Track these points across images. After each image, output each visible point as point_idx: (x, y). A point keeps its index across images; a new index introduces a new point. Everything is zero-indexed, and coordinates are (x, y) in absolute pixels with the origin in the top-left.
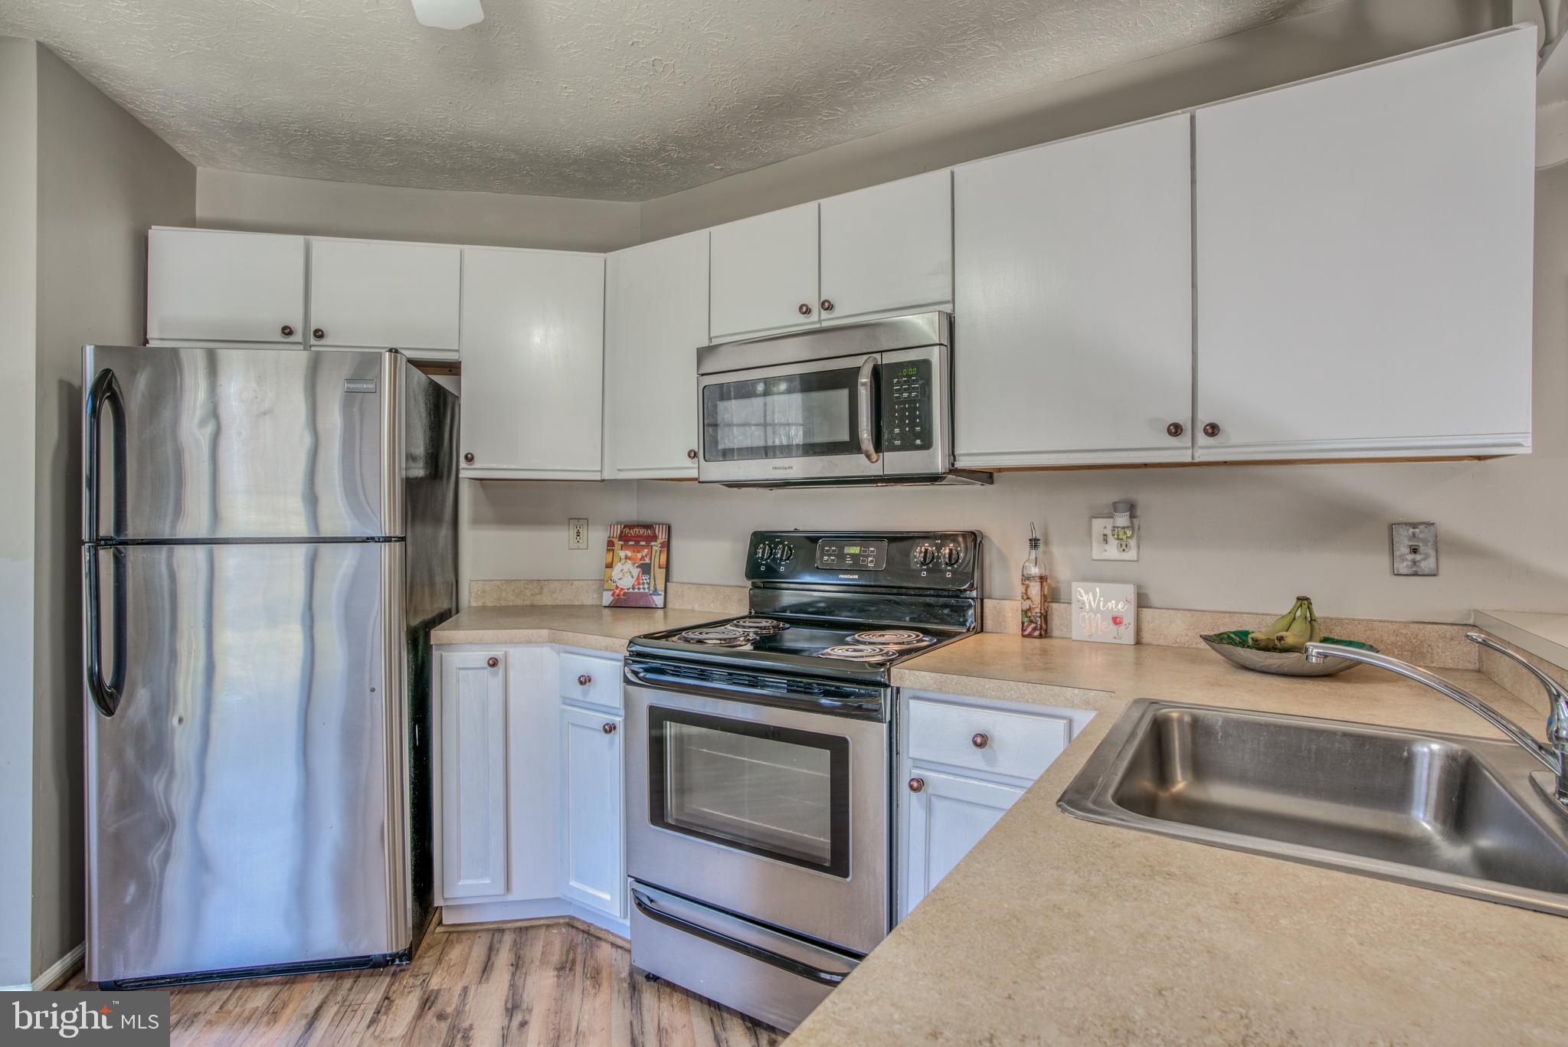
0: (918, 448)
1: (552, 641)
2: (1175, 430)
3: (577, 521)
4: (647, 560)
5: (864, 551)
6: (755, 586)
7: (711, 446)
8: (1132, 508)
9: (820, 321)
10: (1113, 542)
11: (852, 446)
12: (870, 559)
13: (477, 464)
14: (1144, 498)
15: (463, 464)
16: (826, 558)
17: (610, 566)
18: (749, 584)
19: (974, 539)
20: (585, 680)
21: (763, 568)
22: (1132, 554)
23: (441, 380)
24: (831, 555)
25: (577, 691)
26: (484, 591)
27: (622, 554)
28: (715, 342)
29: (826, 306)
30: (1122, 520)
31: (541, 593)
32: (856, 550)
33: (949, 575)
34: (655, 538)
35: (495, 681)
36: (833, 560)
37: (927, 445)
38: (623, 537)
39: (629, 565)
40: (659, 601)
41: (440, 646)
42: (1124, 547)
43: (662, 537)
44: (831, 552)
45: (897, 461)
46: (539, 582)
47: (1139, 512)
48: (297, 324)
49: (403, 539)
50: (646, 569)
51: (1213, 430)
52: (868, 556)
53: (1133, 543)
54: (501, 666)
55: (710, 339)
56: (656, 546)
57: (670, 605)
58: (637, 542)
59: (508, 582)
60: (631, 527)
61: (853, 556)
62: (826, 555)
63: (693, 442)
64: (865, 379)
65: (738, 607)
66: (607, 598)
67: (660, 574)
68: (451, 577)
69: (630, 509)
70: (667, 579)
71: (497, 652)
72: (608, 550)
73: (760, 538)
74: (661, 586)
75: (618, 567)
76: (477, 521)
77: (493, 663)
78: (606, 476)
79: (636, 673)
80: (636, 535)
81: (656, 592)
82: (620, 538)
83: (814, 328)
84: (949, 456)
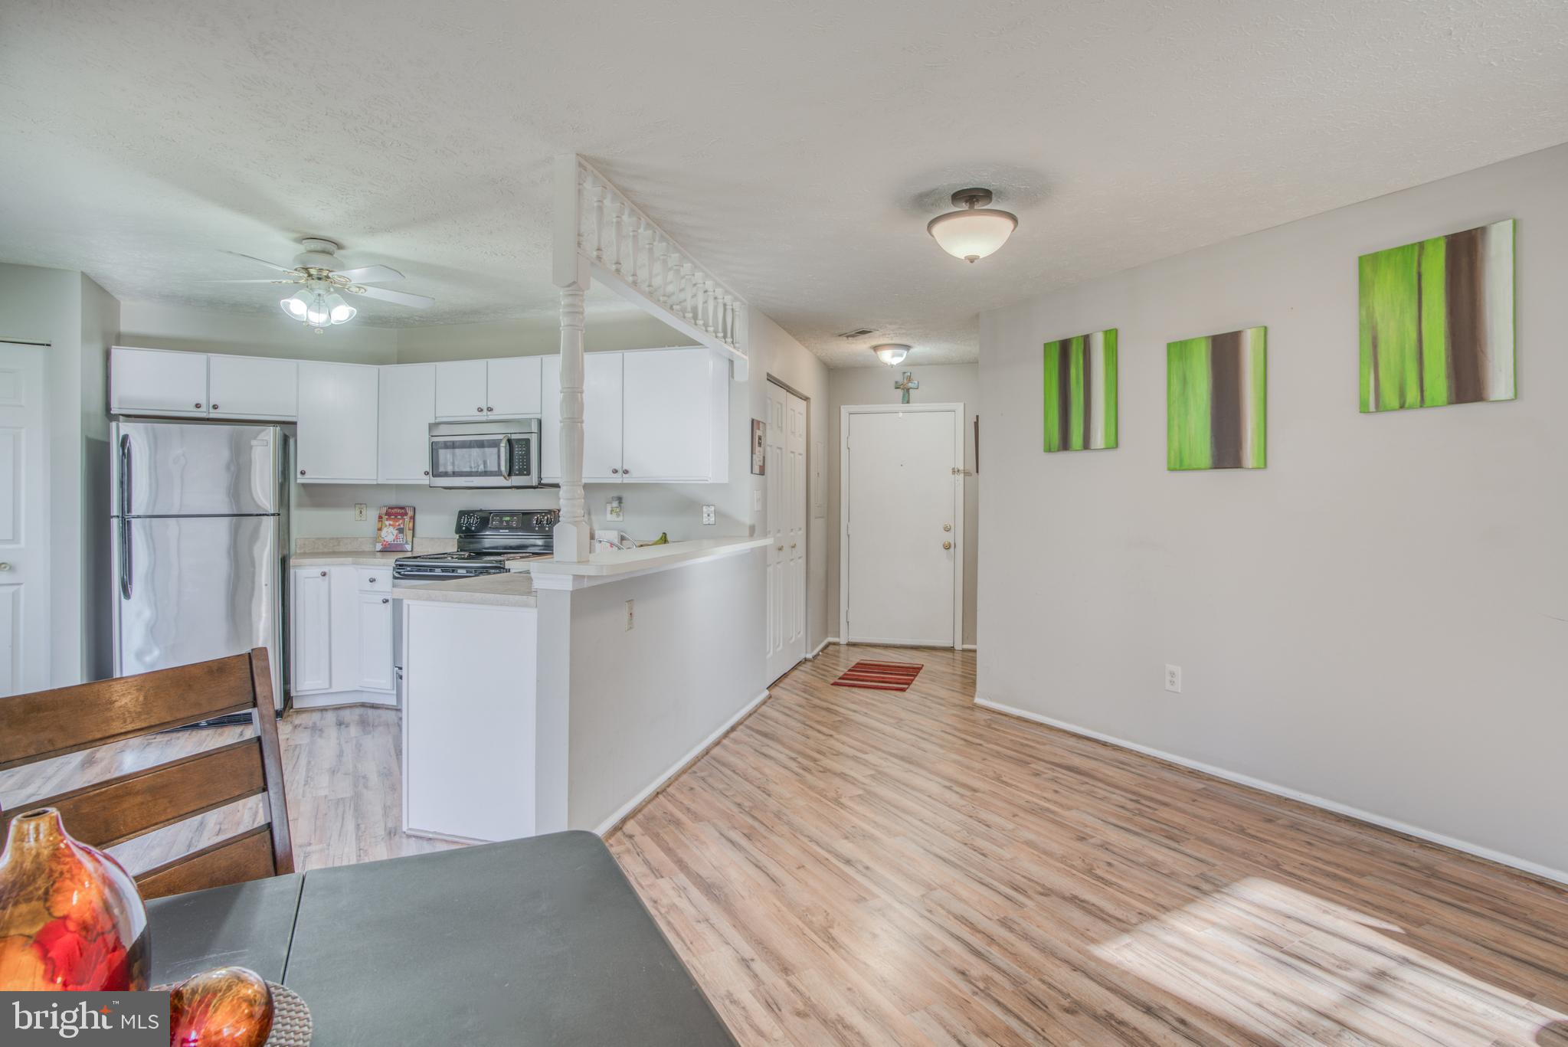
0: (525, 475)
1: (353, 564)
2: (615, 471)
3: (360, 505)
4: (402, 526)
5: (511, 519)
6: (460, 537)
7: (435, 471)
8: (620, 500)
9: (487, 415)
10: (614, 514)
11: (498, 473)
12: (515, 523)
13: (306, 476)
14: (627, 496)
15: (299, 475)
16: (495, 523)
17: (380, 529)
18: (457, 536)
20: (372, 581)
21: (464, 528)
22: (621, 518)
23: (288, 430)
25: (368, 586)
26: (304, 544)
27: (387, 523)
28: (438, 420)
29: (490, 409)
30: (615, 504)
31: (339, 545)
32: (508, 519)
33: (547, 529)
34: (406, 514)
35: (324, 584)
36: (497, 523)
37: (529, 474)
38: (388, 514)
39: (391, 529)
40: (408, 547)
41: (295, 566)
42: (618, 515)
43: (410, 513)
44: (497, 520)
45: (516, 480)
46: (338, 540)
47: (623, 501)
48: (203, 402)
49: (279, 515)
50: (401, 531)
51: (627, 472)
52: (513, 521)
53: (621, 514)
54: (327, 576)
55: (436, 418)
56: (407, 519)
57: (414, 550)
58: (396, 517)
59: (318, 539)
60: (392, 508)
61: (507, 521)
62: (494, 521)
63: (427, 467)
64: (503, 444)
65: (452, 547)
66: (379, 547)
67: (409, 533)
68: (286, 537)
69: (393, 499)
70: (413, 536)
71: (326, 569)
72: (379, 521)
73: (462, 514)
74: (410, 540)
75: (385, 530)
76: (300, 505)
77: (324, 574)
78: (379, 482)
79: (399, 573)
80: (395, 513)
81: (407, 543)
82: (386, 514)
83: (484, 419)
84: (540, 478)
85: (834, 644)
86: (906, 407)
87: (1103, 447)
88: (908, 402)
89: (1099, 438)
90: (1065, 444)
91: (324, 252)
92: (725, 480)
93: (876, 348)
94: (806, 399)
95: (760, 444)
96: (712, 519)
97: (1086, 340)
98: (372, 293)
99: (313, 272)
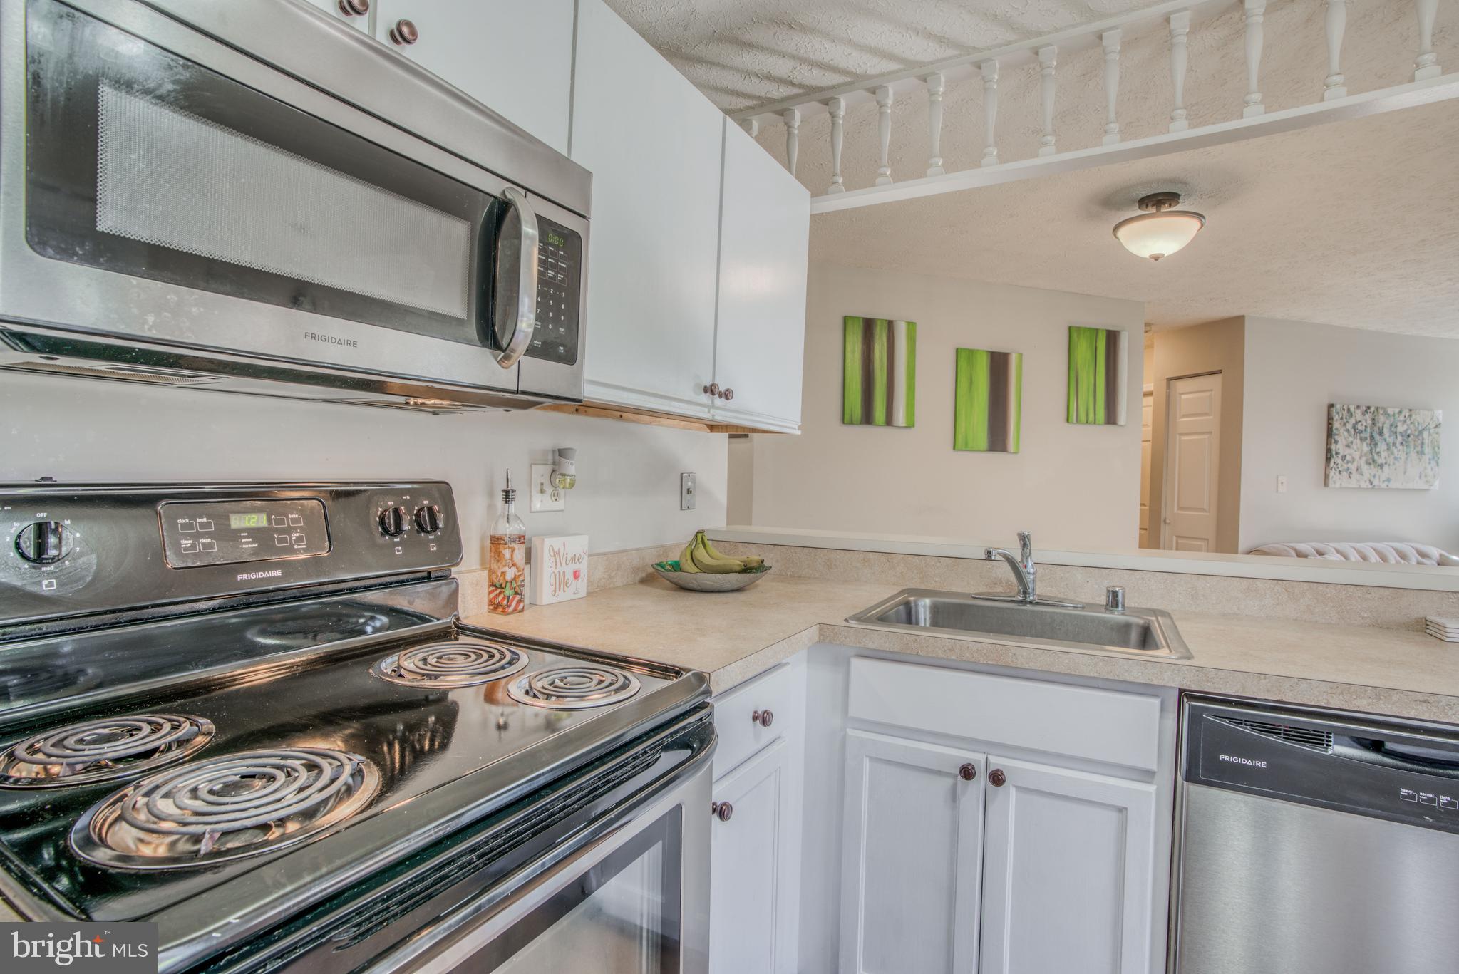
0: (561, 359)
2: (711, 390)
5: (278, 522)
10: (548, 494)
12: (295, 535)
16: (186, 543)
19: (443, 491)
22: (560, 504)
24: (203, 535)
29: (406, 32)
32: (257, 520)
33: (434, 548)
36: (210, 546)
37: (570, 357)
42: (555, 496)
44: (196, 528)
51: (727, 395)
52: (289, 531)
61: (254, 533)
62: (186, 536)
64: (532, 228)
87: (904, 425)
89: (900, 416)
90: (868, 418)
96: (692, 499)
97: (890, 324)
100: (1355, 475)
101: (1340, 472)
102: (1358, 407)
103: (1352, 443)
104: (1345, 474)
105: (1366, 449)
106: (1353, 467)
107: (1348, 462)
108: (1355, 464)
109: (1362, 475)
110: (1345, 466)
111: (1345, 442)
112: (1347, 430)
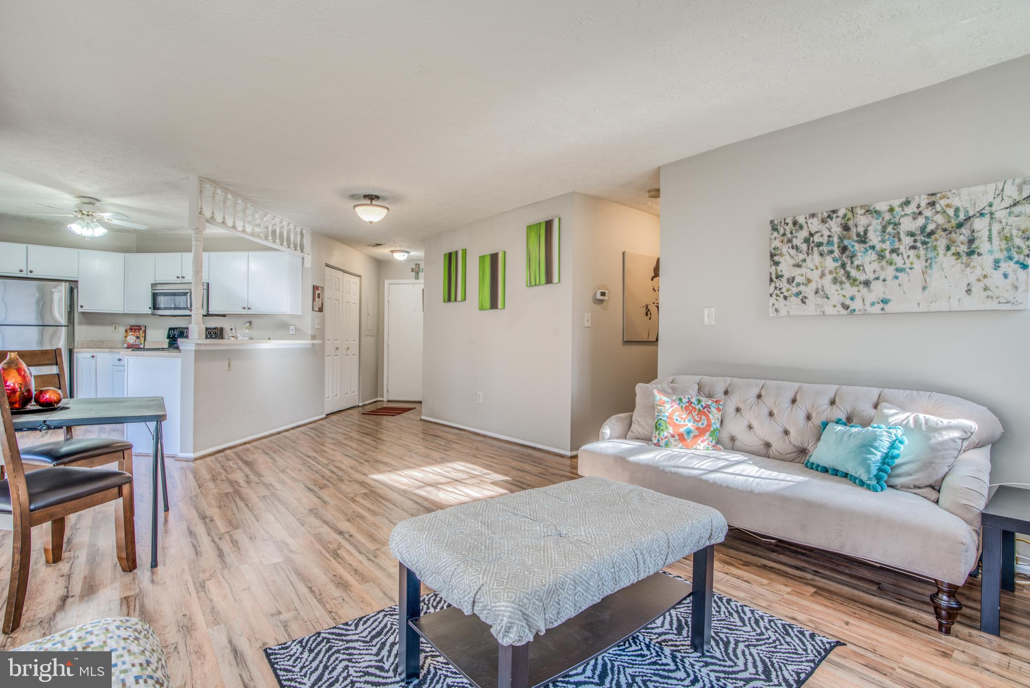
1: (110, 352)
2: (244, 308)
3: (115, 325)
4: (138, 335)
7: (155, 307)
8: (250, 323)
9: (182, 280)
11: (187, 309)
13: (83, 308)
14: (254, 320)
15: (79, 308)
17: (126, 337)
18: (168, 340)
19: (221, 329)
20: (120, 360)
21: (171, 336)
22: (251, 332)
23: (73, 285)
25: (118, 363)
26: (83, 344)
27: (130, 334)
28: (156, 282)
29: (182, 277)
30: (248, 324)
31: (102, 343)
34: (141, 329)
35: (93, 361)
39: (132, 336)
40: (142, 346)
41: (77, 352)
42: (249, 330)
43: (143, 329)
46: (102, 341)
47: (252, 323)
48: (24, 269)
49: (68, 326)
50: (138, 338)
51: (249, 309)
53: (251, 329)
54: (95, 357)
55: (155, 280)
56: (141, 332)
59: (91, 341)
60: (133, 326)
63: (150, 305)
66: (125, 345)
67: (143, 339)
68: (72, 340)
69: (133, 322)
70: (145, 340)
71: (94, 354)
72: (126, 333)
73: (170, 329)
74: (143, 342)
75: (129, 337)
76: (80, 323)
77: (93, 357)
78: (125, 312)
80: (135, 329)
81: (141, 344)
82: (130, 329)
83: (180, 282)
84: (208, 311)
85: (381, 401)
86: (417, 281)
87: (461, 300)
88: (418, 279)
89: (459, 298)
91: (90, 203)
92: (300, 314)
93: (392, 252)
94: (360, 276)
95: (319, 297)
96: (294, 331)
97: (457, 253)
98: (115, 222)
99: (84, 212)
100: (812, 299)
101: (785, 298)
102: (813, 216)
103: (804, 260)
104: (797, 300)
105: (830, 263)
106: (808, 291)
107: (798, 285)
108: (813, 286)
109: (828, 298)
110: (795, 290)
111: (792, 262)
112: (796, 248)
